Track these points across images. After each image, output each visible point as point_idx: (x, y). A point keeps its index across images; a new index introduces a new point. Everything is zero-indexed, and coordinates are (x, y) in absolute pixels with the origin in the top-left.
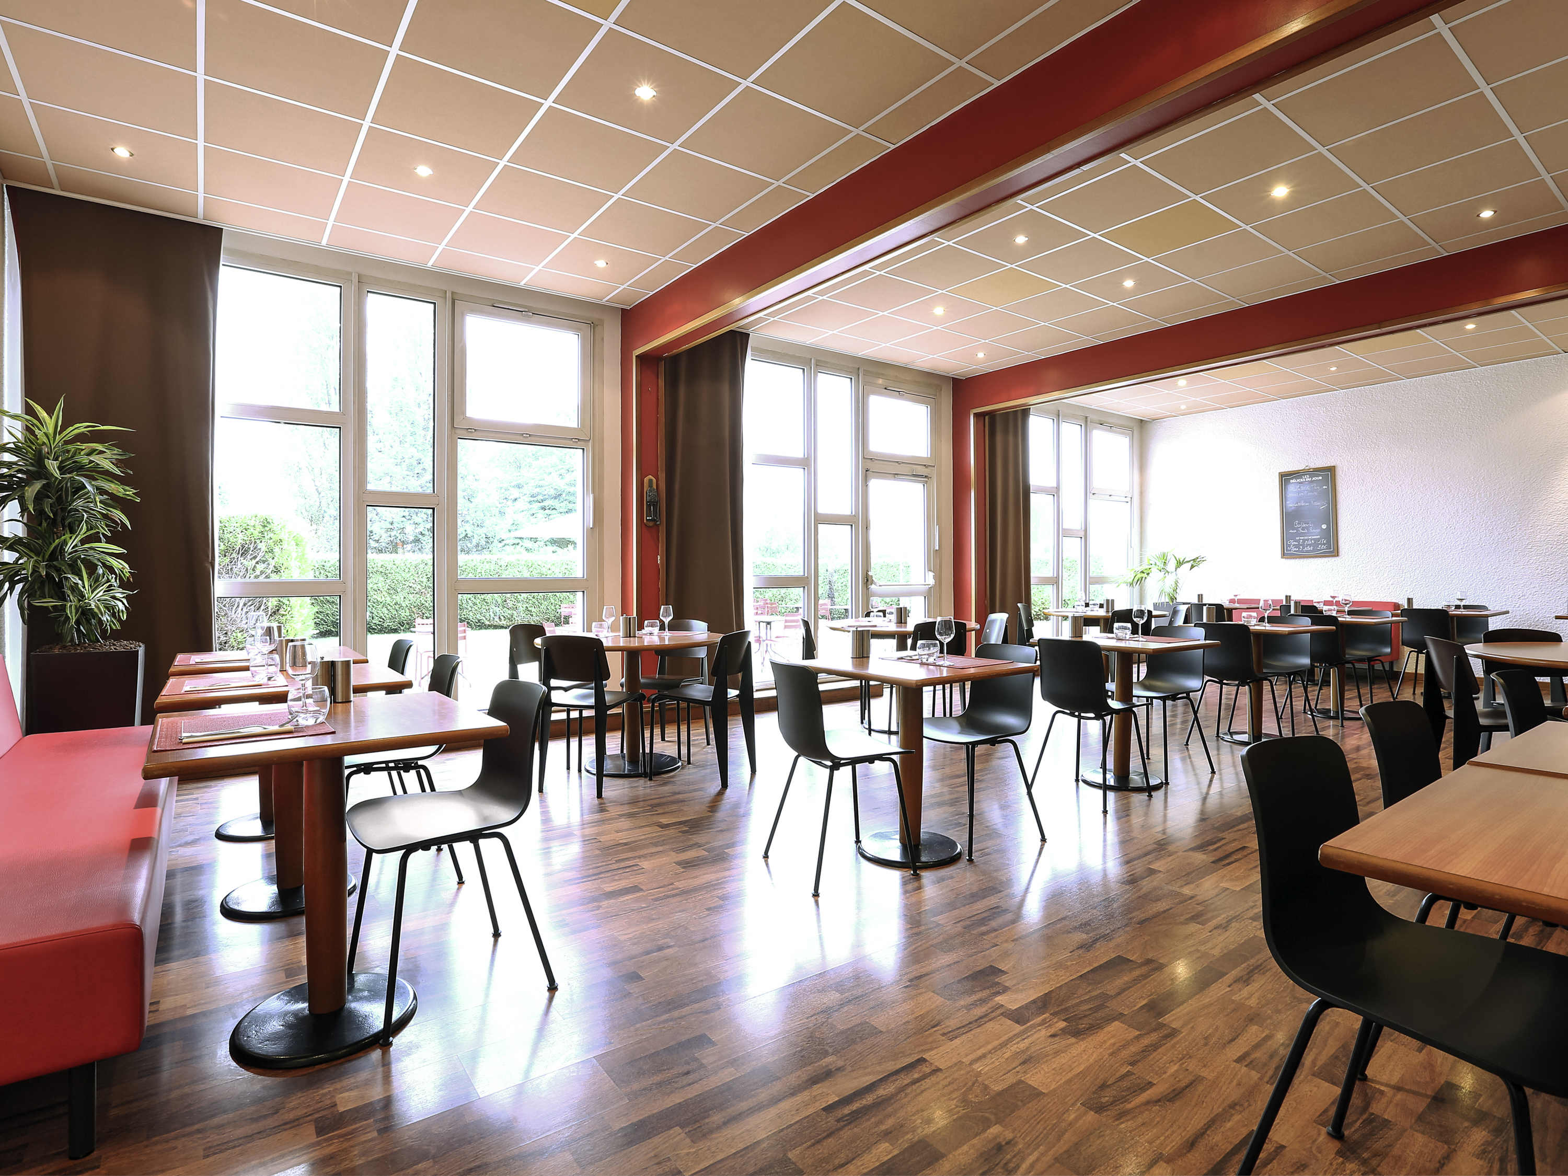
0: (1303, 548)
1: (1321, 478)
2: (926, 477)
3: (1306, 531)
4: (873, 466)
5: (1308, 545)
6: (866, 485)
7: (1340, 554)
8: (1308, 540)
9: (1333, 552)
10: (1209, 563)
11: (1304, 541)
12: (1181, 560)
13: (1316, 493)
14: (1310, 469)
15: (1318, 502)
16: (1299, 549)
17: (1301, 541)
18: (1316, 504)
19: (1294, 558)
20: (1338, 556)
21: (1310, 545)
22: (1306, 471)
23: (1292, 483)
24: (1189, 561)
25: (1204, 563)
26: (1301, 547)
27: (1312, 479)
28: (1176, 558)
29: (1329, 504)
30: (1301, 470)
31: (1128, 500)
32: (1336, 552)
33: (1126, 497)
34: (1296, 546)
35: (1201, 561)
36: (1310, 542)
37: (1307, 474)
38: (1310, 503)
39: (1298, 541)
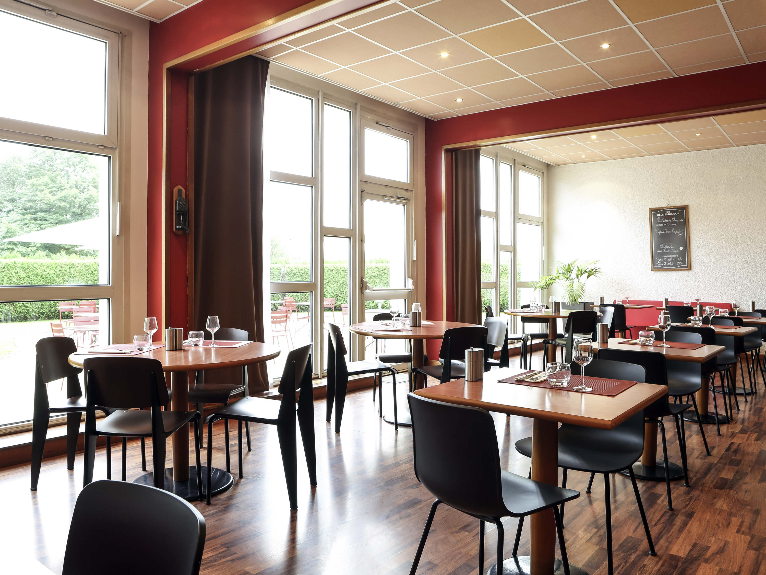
2: (407, 199)
3: (668, 251)
4: (367, 188)
6: (361, 204)
8: (670, 258)
9: (687, 267)
10: (601, 273)
11: (667, 258)
12: (580, 270)
13: (675, 224)
14: (671, 207)
15: (677, 231)
16: (664, 264)
17: (665, 258)
18: (675, 232)
19: (662, 271)
20: (691, 270)
21: (672, 262)
22: (668, 208)
23: (659, 216)
24: (588, 272)
25: (597, 273)
26: (665, 263)
27: (672, 214)
28: (577, 269)
29: (684, 232)
30: (664, 207)
31: (540, 224)
32: (689, 267)
33: (539, 222)
34: (662, 262)
35: (595, 272)
36: (671, 260)
37: (669, 211)
38: (671, 231)
39: (663, 258)
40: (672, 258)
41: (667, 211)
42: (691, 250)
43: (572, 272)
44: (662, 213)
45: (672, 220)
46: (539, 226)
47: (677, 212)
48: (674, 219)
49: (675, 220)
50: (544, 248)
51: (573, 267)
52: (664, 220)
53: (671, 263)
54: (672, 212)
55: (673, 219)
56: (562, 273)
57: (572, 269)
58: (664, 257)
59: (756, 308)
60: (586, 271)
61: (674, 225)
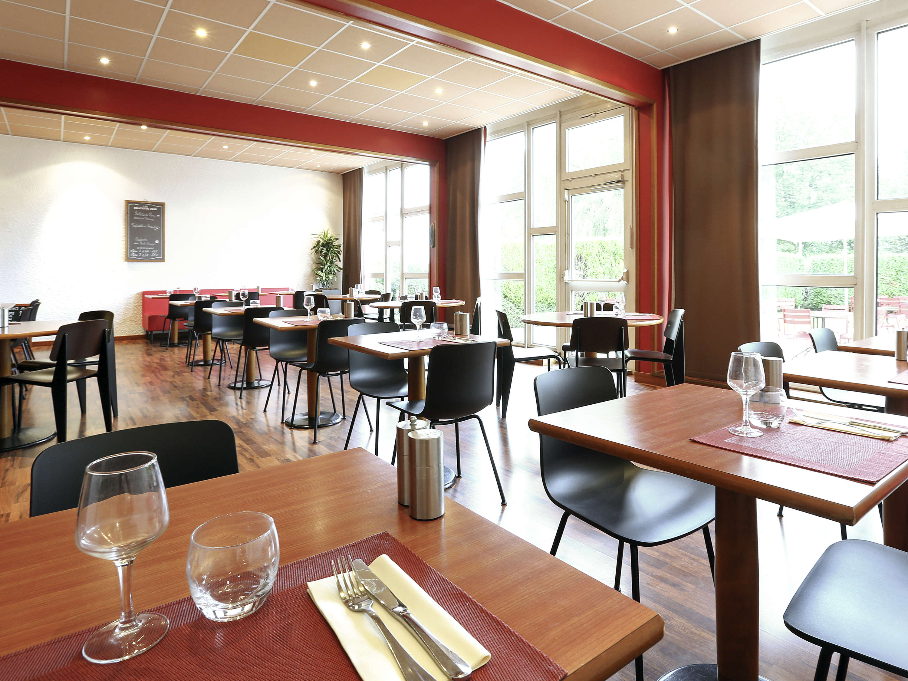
0: (141, 255)
1: (156, 209)
3: (144, 244)
5: (144, 253)
7: (165, 260)
8: (144, 250)
9: (160, 259)
11: (142, 250)
14: (149, 202)
16: (139, 255)
18: (151, 227)
19: (136, 261)
20: (163, 261)
21: (147, 253)
22: (146, 203)
23: (135, 209)
27: (150, 209)
29: (160, 227)
30: (143, 202)
32: (162, 258)
34: (136, 254)
37: (147, 205)
38: (147, 226)
40: (147, 250)
41: (145, 205)
44: (139, 206)
47: (154, 207)
49: (152, 215)
52: (141, 213)
54: (150, 206)
55: (149, 214)
58: (139, 249)
61: (151, 220)
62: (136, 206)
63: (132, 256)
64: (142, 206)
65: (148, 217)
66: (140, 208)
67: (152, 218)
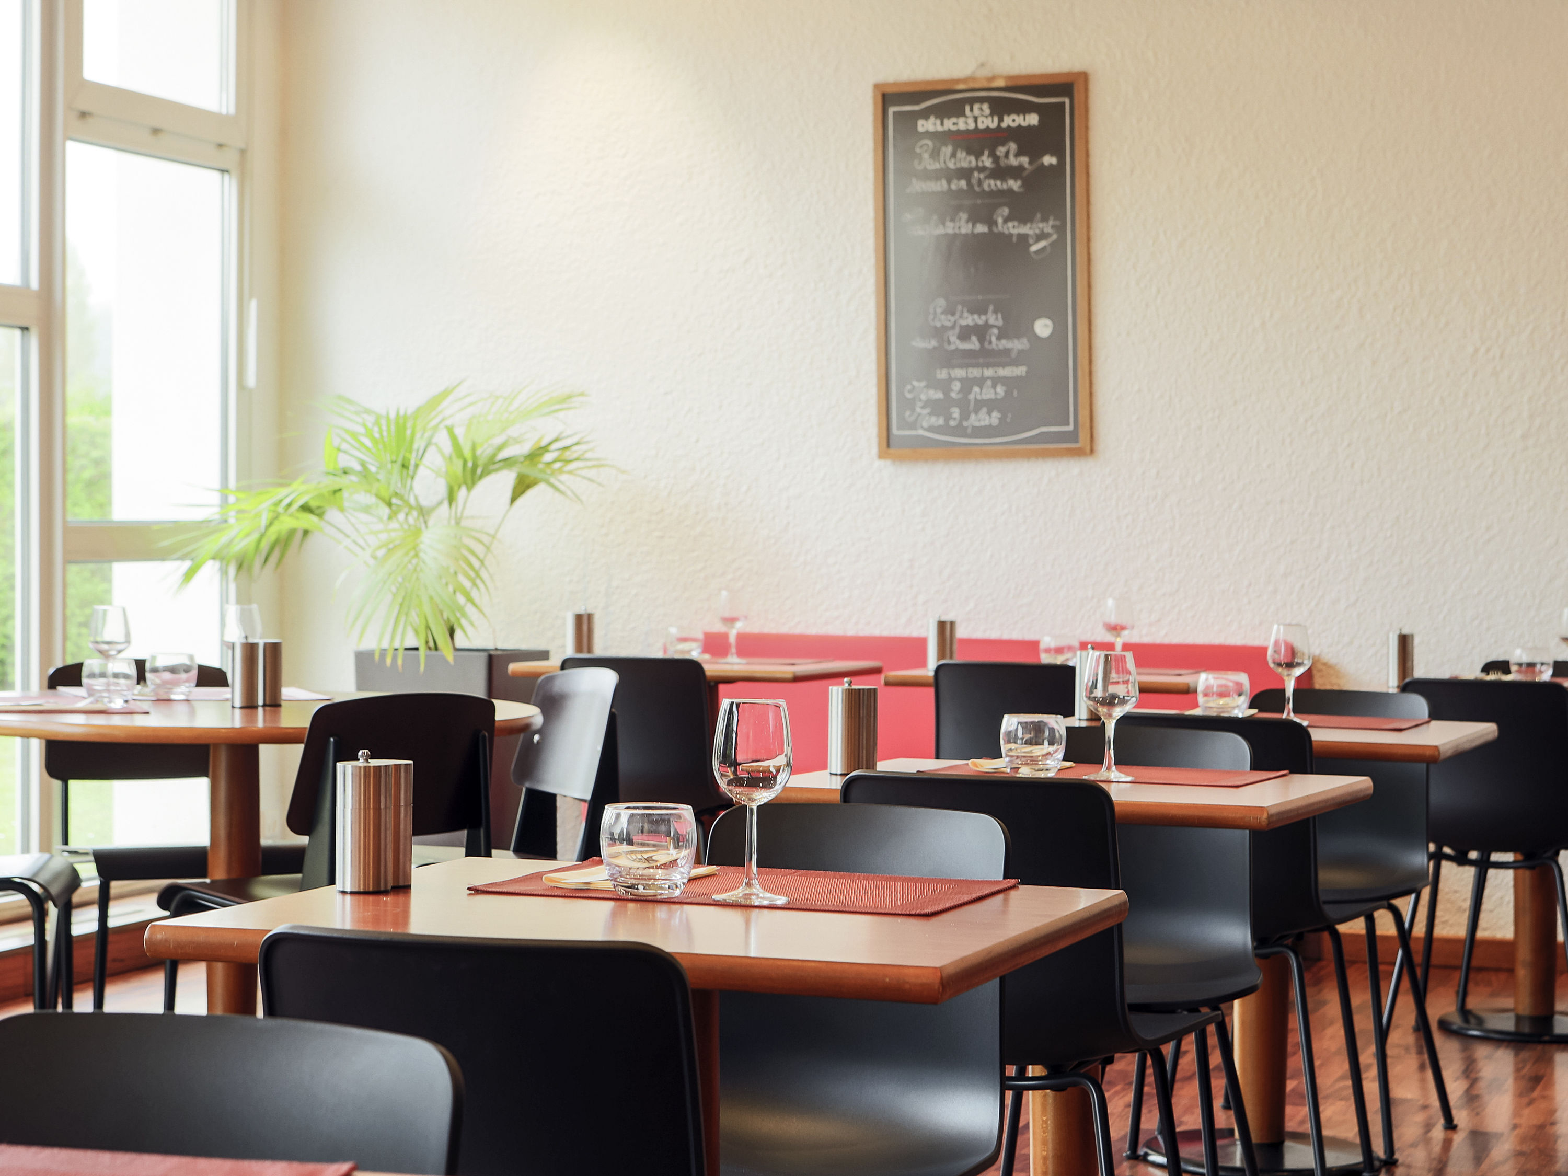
0: (965, 416)
1: (1033, 119)
3: (979, 344)
5: (980, 404)
7: (1100, 445)
8: (980, 382)
9: (1073, 436)
10: (591, 473)
11: (967, 385)
12: (468, 455)
13: (1014, 185)
14: (993, 78)
15: (1024, 220)
16: (948, 417)
17: (956, 386)
18: (1014, 229)
19: (935, 459)
20: (1092, 451)
21: (991, 405)
22: (977, 85)
23: (928, 134)
24: (508, 462)
25: (570, 472)
26: (956, 412)
27: (1001, 120)
28: (448, 448)
29: (1061, 230)
30: (958, 81)
31: (230, 158)
32: (1084, 435)
33: (220, 146)
34: (937, 408)
35: (557, 465)
36: (988, 394)
37: (981, 100)
38: (991, 223)
39: (945, 386)
40: (996, 381)
41: (972, 101)
42: (1098, 341)
43: (417, 466)
44: (942, 112)
45: (996, 159)
46: (223, 171)
47: (1024, 108)
48: (1007, 154)
49: (1017, 155)
50: (253, 307)
51: (427, 435)
52: (954, 155)
53: (989, 413)
54: (1000, 107)
55: (1001, 151)
56: (358, 467)
57: (419, 444)
58: (950, 380)
59: (1421, 671)
60: (503, 455)
61: (1010, 191)
62: (925, 114)
63: (913, 426)
64: (956, 108)
65: (1000, 172)
66: (949, 124)
67: (1015, 172)
